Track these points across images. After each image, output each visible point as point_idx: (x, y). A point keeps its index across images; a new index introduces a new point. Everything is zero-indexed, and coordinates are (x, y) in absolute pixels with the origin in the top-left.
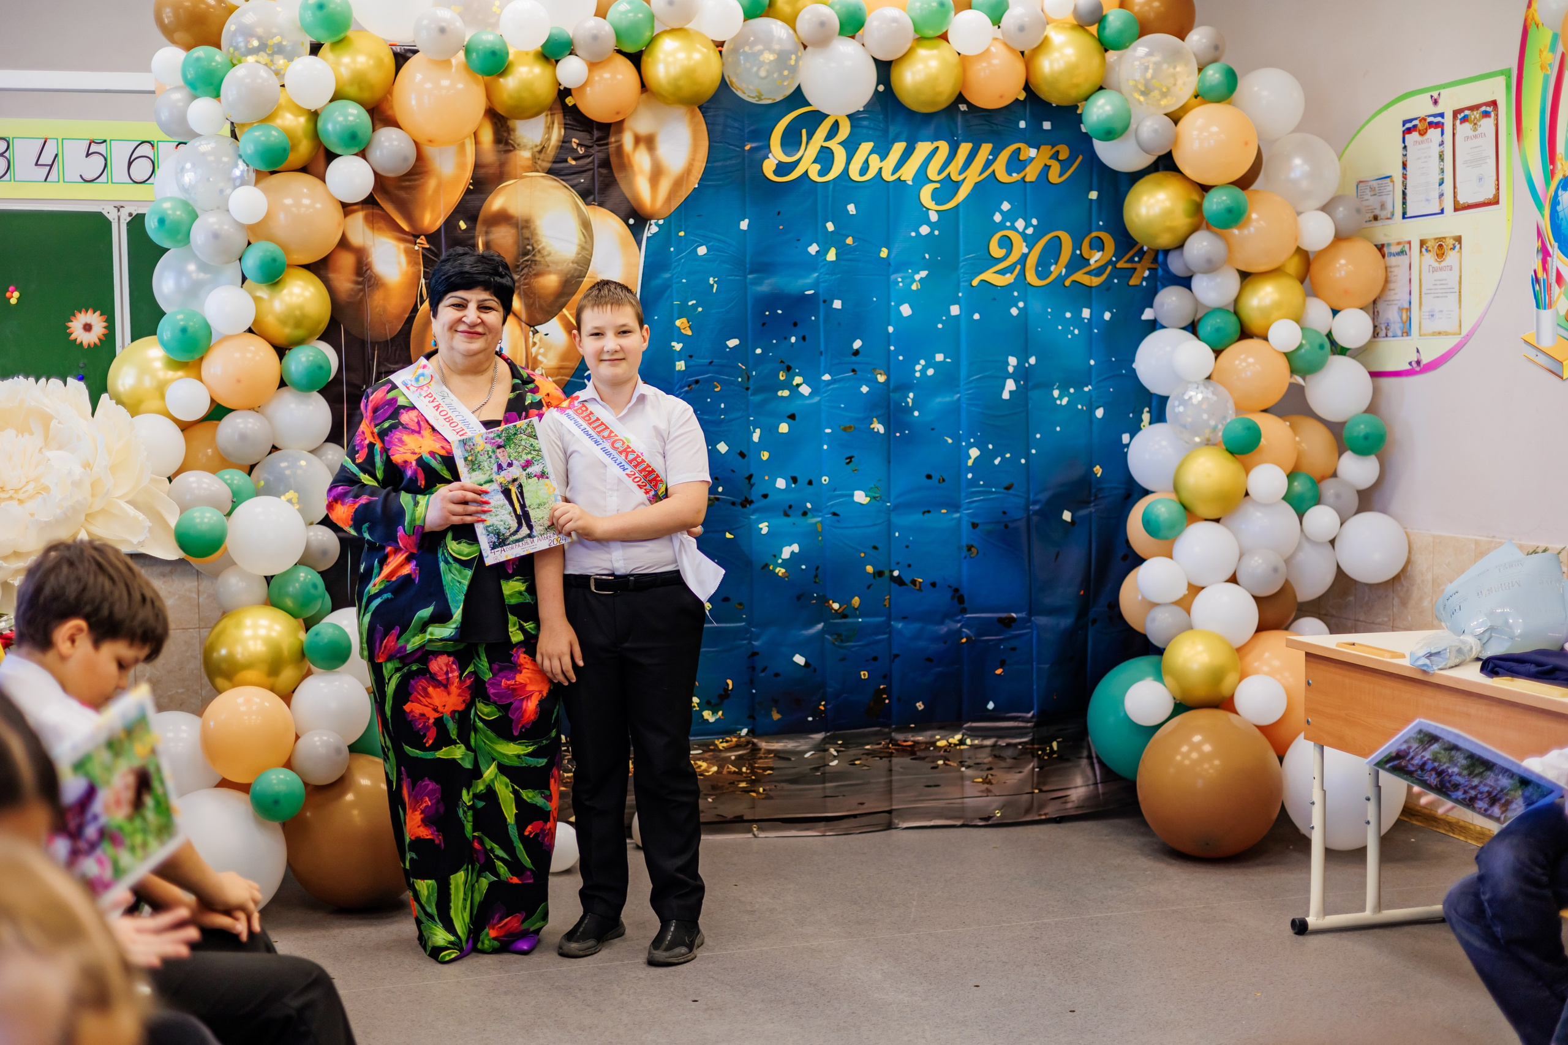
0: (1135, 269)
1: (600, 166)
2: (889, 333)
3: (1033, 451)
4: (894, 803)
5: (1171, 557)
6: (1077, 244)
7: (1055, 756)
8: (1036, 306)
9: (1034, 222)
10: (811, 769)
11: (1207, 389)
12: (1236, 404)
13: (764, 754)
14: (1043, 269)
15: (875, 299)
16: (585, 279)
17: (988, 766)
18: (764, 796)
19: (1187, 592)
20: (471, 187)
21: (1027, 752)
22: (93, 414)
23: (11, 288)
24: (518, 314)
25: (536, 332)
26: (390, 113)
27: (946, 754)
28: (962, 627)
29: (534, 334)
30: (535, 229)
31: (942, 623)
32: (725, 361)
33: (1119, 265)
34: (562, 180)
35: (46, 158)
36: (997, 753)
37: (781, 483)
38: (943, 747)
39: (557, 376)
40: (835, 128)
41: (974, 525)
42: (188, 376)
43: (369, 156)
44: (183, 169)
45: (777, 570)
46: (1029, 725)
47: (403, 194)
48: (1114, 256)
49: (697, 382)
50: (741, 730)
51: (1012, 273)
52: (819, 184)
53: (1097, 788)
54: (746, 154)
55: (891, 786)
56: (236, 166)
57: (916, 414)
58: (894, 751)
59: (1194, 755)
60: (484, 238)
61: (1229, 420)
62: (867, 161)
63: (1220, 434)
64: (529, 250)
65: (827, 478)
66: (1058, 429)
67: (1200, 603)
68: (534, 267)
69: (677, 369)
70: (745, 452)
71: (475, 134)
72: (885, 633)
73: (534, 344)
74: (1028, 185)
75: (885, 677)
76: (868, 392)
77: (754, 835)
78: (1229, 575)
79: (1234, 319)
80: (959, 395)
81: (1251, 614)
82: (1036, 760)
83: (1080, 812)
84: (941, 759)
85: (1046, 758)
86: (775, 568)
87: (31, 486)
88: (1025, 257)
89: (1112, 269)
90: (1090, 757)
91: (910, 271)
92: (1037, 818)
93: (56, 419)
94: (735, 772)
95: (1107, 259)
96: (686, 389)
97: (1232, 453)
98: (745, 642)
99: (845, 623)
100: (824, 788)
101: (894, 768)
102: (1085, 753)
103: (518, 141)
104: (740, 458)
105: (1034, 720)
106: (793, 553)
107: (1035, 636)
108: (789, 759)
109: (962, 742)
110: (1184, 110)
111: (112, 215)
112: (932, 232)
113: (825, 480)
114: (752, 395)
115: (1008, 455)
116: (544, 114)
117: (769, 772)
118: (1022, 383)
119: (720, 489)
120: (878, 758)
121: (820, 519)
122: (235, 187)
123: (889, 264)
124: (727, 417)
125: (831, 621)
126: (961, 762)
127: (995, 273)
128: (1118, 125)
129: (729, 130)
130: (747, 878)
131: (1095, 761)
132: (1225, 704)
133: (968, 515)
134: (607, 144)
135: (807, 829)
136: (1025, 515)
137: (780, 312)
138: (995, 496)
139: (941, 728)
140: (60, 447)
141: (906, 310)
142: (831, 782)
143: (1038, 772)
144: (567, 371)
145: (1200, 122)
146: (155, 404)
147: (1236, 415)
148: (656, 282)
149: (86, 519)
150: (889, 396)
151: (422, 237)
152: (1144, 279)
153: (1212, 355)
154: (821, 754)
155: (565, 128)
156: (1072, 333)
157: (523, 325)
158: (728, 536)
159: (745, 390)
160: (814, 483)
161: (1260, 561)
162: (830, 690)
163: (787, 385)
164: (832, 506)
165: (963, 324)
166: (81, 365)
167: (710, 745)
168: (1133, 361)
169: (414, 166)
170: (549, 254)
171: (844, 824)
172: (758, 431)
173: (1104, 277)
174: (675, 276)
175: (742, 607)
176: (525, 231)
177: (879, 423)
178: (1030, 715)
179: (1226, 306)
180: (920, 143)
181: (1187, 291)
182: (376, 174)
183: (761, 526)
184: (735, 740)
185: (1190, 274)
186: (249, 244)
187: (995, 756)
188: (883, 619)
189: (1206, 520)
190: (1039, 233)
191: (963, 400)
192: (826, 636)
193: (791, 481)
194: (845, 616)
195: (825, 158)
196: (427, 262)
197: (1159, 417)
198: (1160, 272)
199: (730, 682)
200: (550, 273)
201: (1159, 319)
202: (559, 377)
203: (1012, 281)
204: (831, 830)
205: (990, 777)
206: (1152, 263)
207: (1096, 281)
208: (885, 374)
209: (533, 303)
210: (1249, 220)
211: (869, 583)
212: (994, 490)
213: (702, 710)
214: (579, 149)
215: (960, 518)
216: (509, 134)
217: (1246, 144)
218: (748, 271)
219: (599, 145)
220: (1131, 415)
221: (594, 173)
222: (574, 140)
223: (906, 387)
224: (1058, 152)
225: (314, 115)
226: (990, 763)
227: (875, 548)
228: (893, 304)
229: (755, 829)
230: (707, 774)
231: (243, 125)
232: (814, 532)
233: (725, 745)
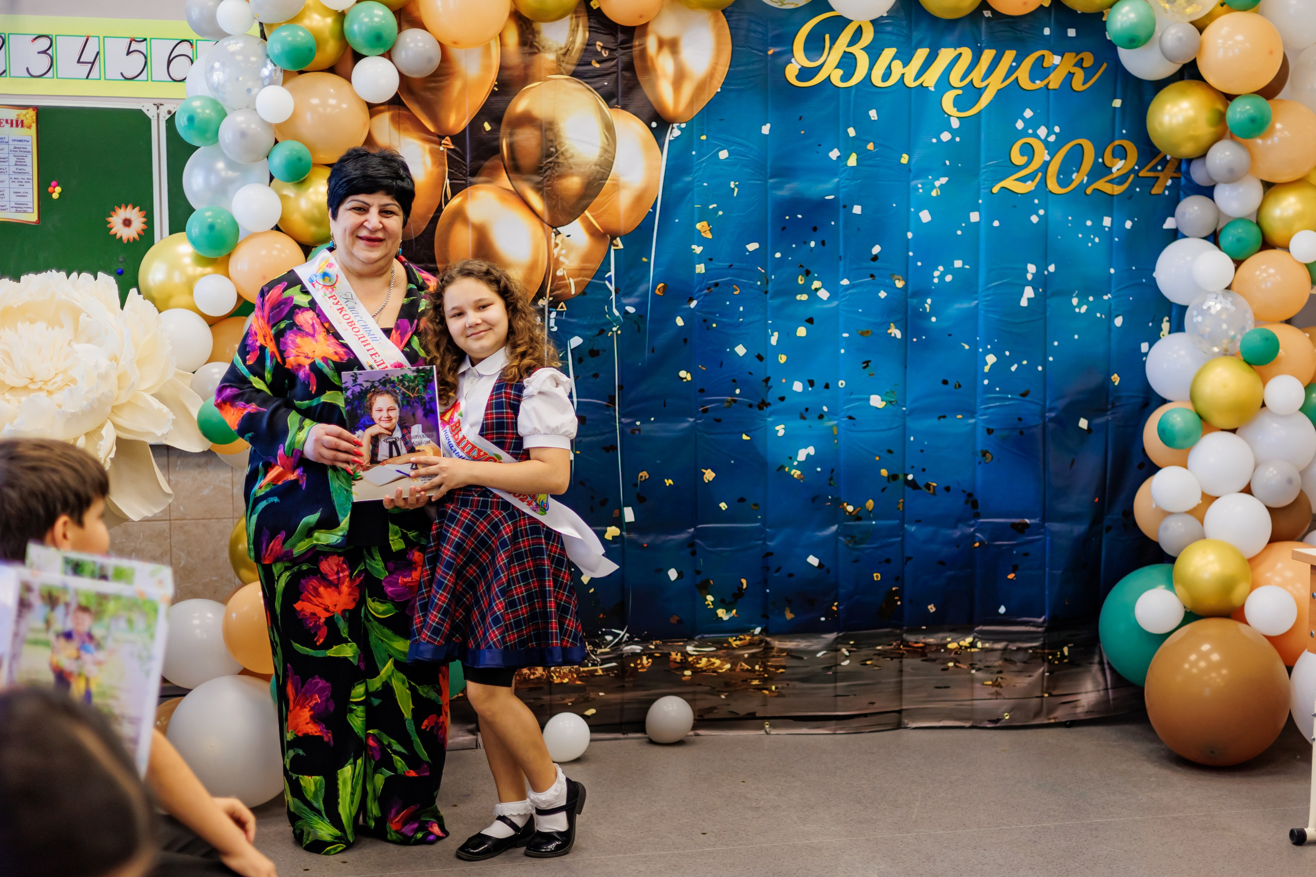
0: (1157, 178)
1: (623, 69)
2: (908, 240)
3: (1051, 359)
4: (904, 703)
5: (1186, 467)
6: (1100, 153)
7: (1066, 661)
8: (1056, 214)
9: (1057, 129)
10: (823, 668)
11: (1226, 299)
12: (1255, 315)
13: (777, 652)
14: (1064, 177)
15: (894, 205)
16: (608, 182)
17: (998, 669)
18: (776, 694)
19: (1200, 502)
20: (496, 89)
21: (1036, 657)
22: (122, 307)
23: (53, 183)
24: (541, 215)
25: (558, 233)
26: (416, 14)
27: (956, 656)
28: (975, 531)
29: (556, 235)
30: (558, 131)
31: (955, 527)
32: (744, 265)
33: (1141, 174)
34: (586, 82)
35: (88, 56)
36: (1007, 657)
37: (798, 386)
38: (954, 649)
39: (579, 276)
40: (858, 33)
41: (990, 431)
42: (216, 273)
43: (395, 58)
44: (212, 69)
45: (793, 472)
46: (1040, 629)
47: (429, 95)
48: (1136, 165)
49: (716, 285)
50: (754, 628)
51: (1033, 181)
52: (841, 90)
53: (1107, 694)
54: (769, 58)
55: (901, 686)
56: (265, 66)
57: (934, 319)
58: (905, 652)
59: (1202, 664)
60: (508, 140)
61: (1248, 331)
62: (889, 67)
63: (1239, 344)
64: (552, 152)
65: (844, 382)
66: (1076, 337)
67: (1214, 511)
68: (557, 169)
69: (697, 272)
70: (763, 355)
71: (500, 35)
72: (898, 536)
73: (557, 245)
74: (1051, 91)
75: (898, 579)
76: (886, 297)
77: (766, 731)
78: (1243, 485)
79: (1255, 229)
80: (976, 302)
81: (1264, 525)
82: (1046, 664)
83: (1089, 717)
84: (951, 661)
85: (1056, 662)
86: (790, 470)
87: (59, 378)
88: (1046, 165)
89: (1134, 178)
90: (1101, 663)
91: (930, 177)
92: (1046, 722)
93: (85, 312)
94: (748, 670)
95: (1129, 167)
96: (706, 291)
97: (1249, 364)
98: (760, 542)
99: (859, 526)
100: (835, 688)
101: (906, 669)
102: (1096, 659)
103: (543, 43)
104: (757, 361)
105: (1046, 625)
106: (808, 455)
107: (1048, 542)
108: (802, 658)
109: (973, 645)
110: (1210, 17)
111: (151, 113)
112: (953, 139)
113: (842, 383)
114: (771, 298)
115: (1025, 362)
116: (569, 17)
117: (781, 670)
118: (1041, 290)
119: (738, 391)
120: (889, 659)
121: (835, 422)
122: (264, 86)
123: (910, 170)
124: (746, 320)
125: (845, 523)
126: (971, 665)
127: (1015, 180)
128: (1142, 33)
129: (752, 34)
130: (755, 774)
131: (1106, 666)
132: (1235, 614)
133: (983, 420)
134: (631, 47)
135: (818, 727)
136: (1041, 422)
137: (800, 216)
138: (1011, 402)
139: (952, 630)
140: (89, 341)
141: (925, 216)
142: (842, 681)
143: (1048, 676)
144: (588, 272)
145: (1225, 30)
146: (184, 299)
147: (1256, 326)
148: (678, 185)
149: (112, 411)
150: (907, 301)
151: (448, 138)
152: (1167, 188)
153: (1232, 266)
154: (833, 654)
155: (590, 31)
156: (1093, 241)
157: (546, 226)
158: (745, 437)
159: (763, 294)
160: (830, 386)
161: (1275, 472)
162: (842, 591)
163: (806, 289)
164: (849, 409)
165: (983, 231)
166: (121, 260)
167: (724, 643)
168: (1154, 270)
169: (439, 68)
170: (572, 156)
171: (855, 723)
172: (776, 334)
173: (1126, 185)
174: (696, 180)
175: (757, 508)
176: (548, 133)
177: (896, 328)
178: (1041, 620)
179: (1249, 215)
180: (943, 49)
181: (1210, 200)
182: (401, 75)
183: (777, 428)
184: (748, 638)
185: (1212, 184)
186: (276, 142)
187: (1006, 660)
188: (897, 522)
189: (1223, 430)
190: (1062, 140)
191: (980, 306)
192: (840, 538)
193: (808, 384)
194: (859, 518)
195: (848, 63)
196: (452, 162)
197: (1178, 327)
198: (1183, 181)
199: (744, 581)
200: (572, 175)
201: (1180, 229)
202: (580, 279)
203: (1033, 188)
204: (842, 729)
205: (999, 680)
206: (1175, 172)
207: (1118, 190)
208: (903, 280)
209: (556, 205)
210: (1272, 130)
211: (882, 487)
212: (1009, 396)
213: (716, 608)
214: (603, 52)
215: (975, 423)
216: (534, 36)
217: (1271, 52)
218: (769, 175)
219: (623, 49)
220: (1150, 324)
221: (617, 77)
222: (598, 43)
223: (922, 293)
224: (1082, 59)
225: (341, 16)
226: (1000, 666)
227: (890, 452)
228: (912, 210)
229: (767, 726)
230: (720, 671)
231: (271, 26)
232: (830, 435)
233: (738, 643)
